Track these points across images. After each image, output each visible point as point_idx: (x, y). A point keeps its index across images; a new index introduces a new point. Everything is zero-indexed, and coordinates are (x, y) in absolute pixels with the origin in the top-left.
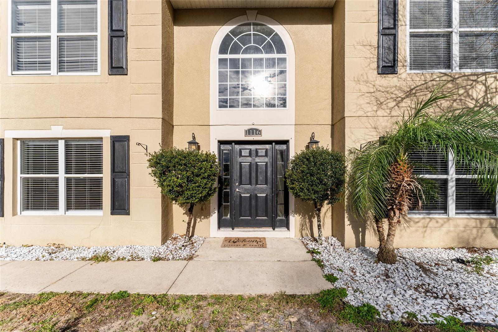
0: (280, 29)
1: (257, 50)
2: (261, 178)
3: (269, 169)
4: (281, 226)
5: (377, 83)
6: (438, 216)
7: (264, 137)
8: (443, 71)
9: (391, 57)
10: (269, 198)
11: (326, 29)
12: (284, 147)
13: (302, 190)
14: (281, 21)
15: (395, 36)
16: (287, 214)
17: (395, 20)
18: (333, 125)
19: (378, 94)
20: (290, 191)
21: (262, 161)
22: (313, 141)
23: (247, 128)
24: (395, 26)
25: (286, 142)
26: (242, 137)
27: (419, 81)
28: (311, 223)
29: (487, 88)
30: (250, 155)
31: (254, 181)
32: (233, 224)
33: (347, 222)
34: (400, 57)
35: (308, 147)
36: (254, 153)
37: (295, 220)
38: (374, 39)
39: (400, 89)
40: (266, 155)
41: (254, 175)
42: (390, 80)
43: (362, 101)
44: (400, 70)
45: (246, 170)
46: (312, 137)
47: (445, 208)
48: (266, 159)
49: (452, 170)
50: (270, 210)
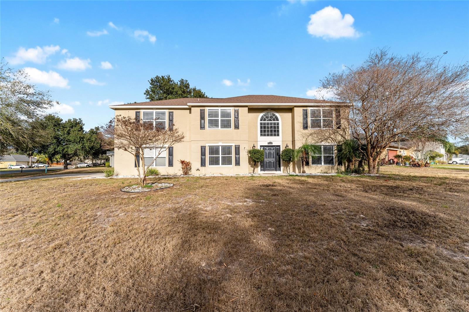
0: (277, 114)
1: (271, 120)
2: (272, 156)
3: (274, 154)
4: (278, 171)
5: (303, 132)
6: (319, 165)
7: (273, 145)
8: (319, 129)
9: (306, 125)
10: (275, 162)
11: (290, 114)
12: (279, 147)
13: (285, 158)
14: (277, 112)
15: (307, 120)
16: (280, 167)
17: (307, 117)
18: (292, 141)
19: (303, 135)
20: (281, 160)
21: (272, 152)
22: (287, 146)
23: (269, 142)
24: (307, 118)
25: (279, 146)
26: (267, 145)
27: (313, 131)
28: (287, 169)
29: (330, 133)
30: (269, 150)
31: (270, 157)
32: (264, 170)
33: (296, 167)
34: (308, 125)
35: (286, 147)
36: (270, 149)
37: (282, 168)
38: (302, 121)
39: (309, 133)
40: (273, 150)
41: (270, 155)
42: (306, 131)
43: (299, 136)
44: (308, 128)
45: (267, 154)
46: (287, 145)
47: (321, 163)
48: (274, 151)
49: (323, 153)
50: (275, 166)
